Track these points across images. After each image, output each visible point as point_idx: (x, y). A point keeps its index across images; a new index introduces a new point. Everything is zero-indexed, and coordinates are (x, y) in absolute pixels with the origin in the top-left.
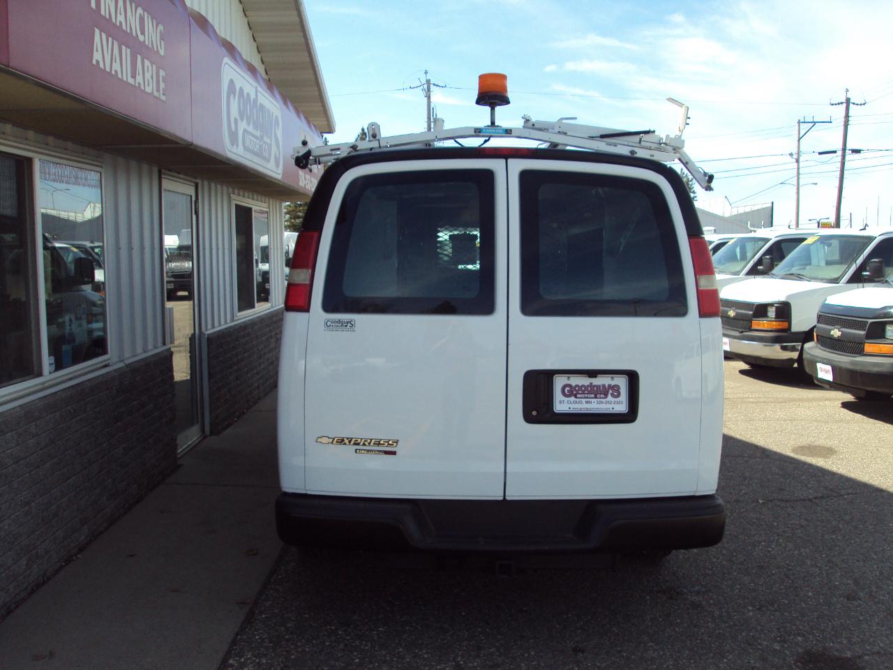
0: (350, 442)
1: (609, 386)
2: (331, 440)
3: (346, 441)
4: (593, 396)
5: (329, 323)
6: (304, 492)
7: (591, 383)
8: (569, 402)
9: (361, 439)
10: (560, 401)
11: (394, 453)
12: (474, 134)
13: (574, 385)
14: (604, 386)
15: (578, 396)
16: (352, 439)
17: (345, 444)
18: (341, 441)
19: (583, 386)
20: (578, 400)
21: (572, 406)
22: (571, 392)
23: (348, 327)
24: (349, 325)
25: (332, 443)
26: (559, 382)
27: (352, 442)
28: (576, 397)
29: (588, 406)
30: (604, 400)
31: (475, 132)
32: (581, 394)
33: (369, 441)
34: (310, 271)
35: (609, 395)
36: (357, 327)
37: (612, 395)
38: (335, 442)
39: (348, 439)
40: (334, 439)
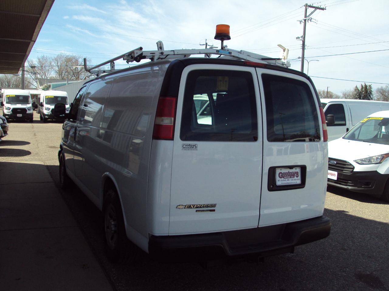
0: (194, 207)
1: (295, 172)
2: (184, 207)
3: (192, 206)
4: (290, 177)
5: (184, 146)
6: (167, 235)
7: (289, 171)
8: (282, 181)
9: (199, 205)
10: (278, 180)
11: (214, 210)
12: (216, 52)
13: (283, 172)
14: (293, 172)
15: (285, 177)
16: (195, 205)
17: (191, 208)
18: (190, 207)
19: (286, 173)
20: (285, 179)
21: (283, 182)
22: (282, 176)
23: (194, 148)
24: (195, 147)
25: (185, 208)
26: (278, 171)
27: (195, 207)
28: (284, 178)
29: (289, 182)
30: (293, 179)
31: (217, 52)
32: (286, 176)
33: (203, 205)
34: (173, 119)
35: (295, 176)
36: (198, 148)
37: (296, 176)
38: (186, 208)
39: (193, 205)
40: (186, 206)
